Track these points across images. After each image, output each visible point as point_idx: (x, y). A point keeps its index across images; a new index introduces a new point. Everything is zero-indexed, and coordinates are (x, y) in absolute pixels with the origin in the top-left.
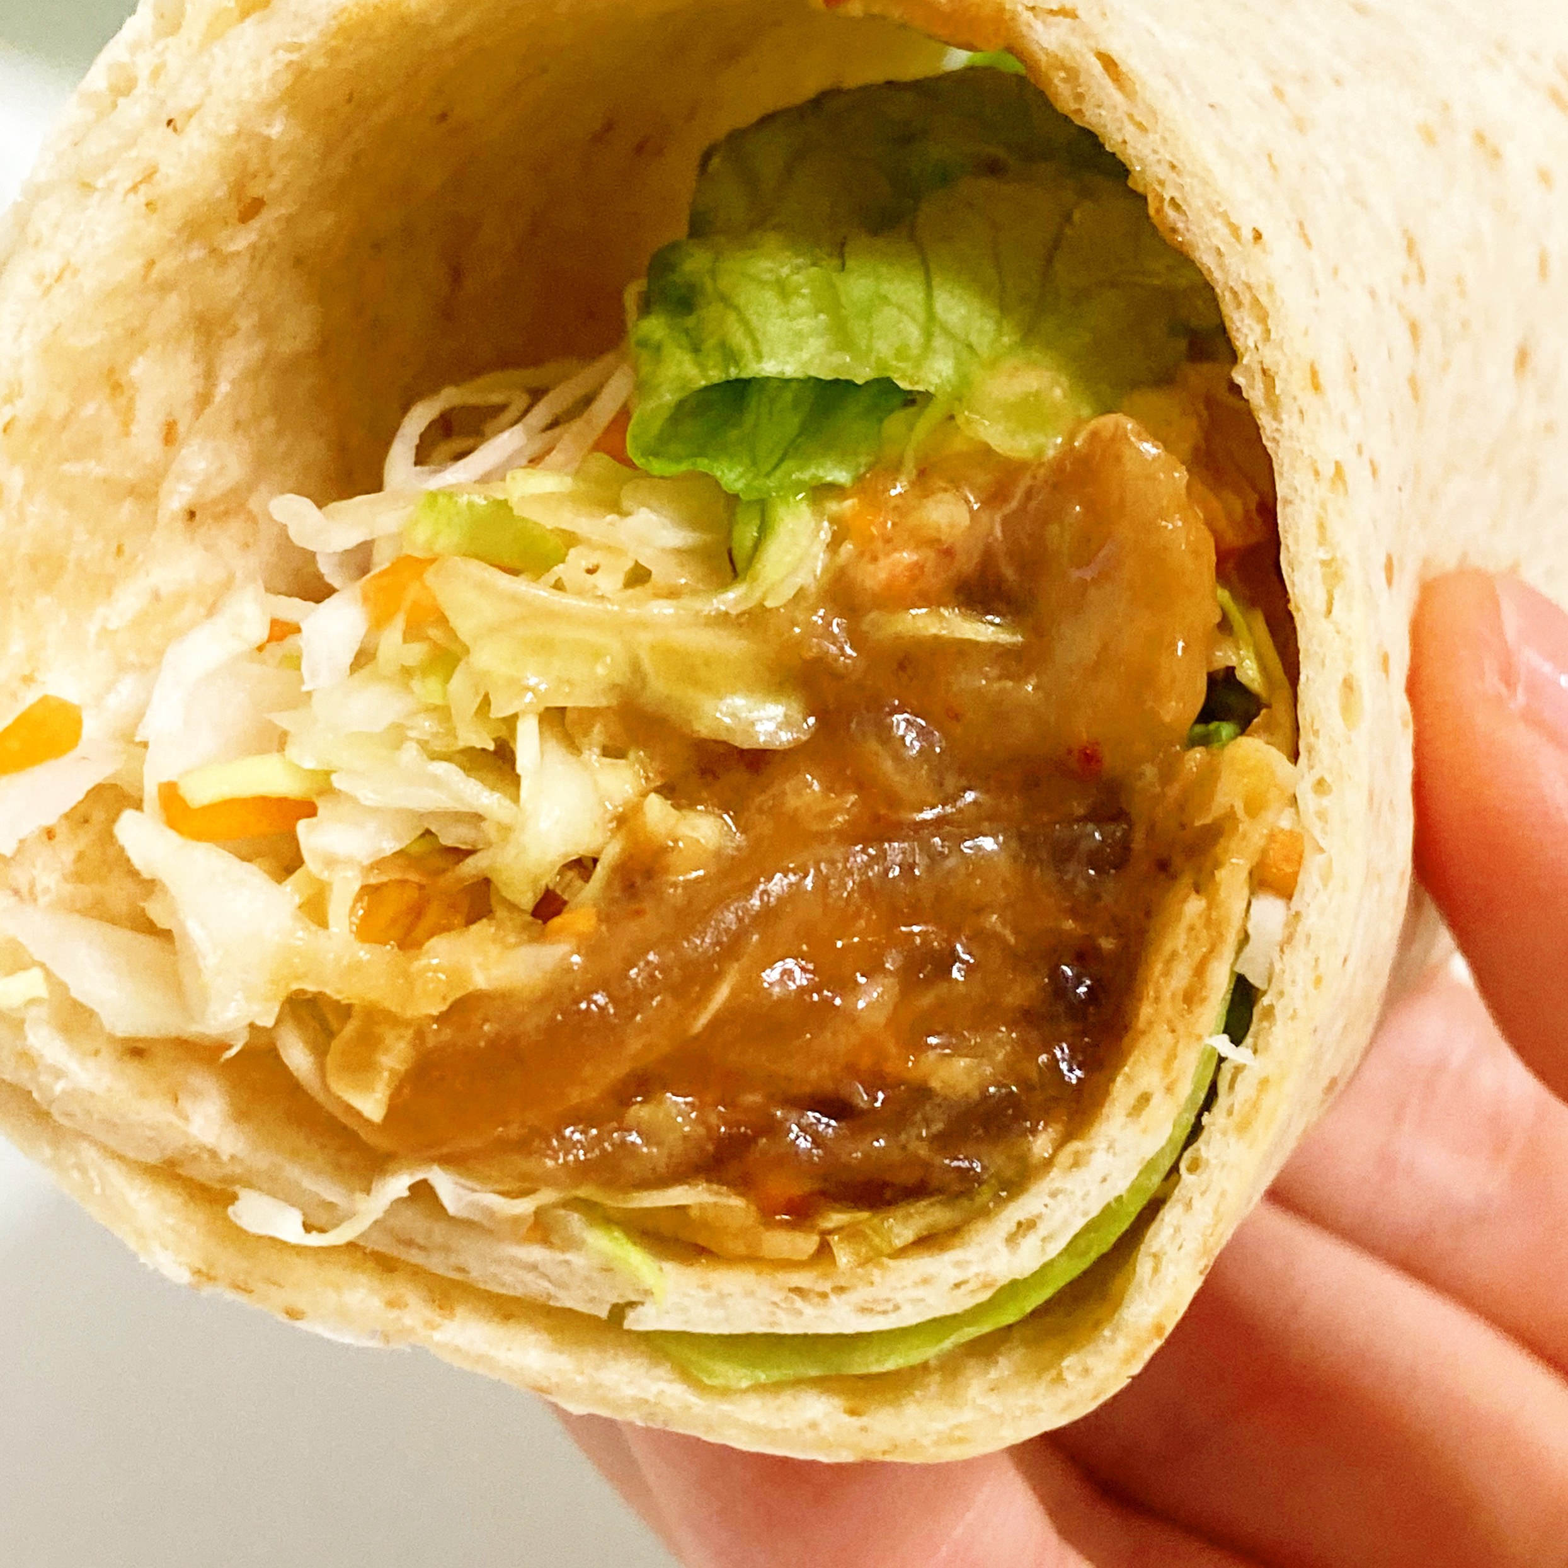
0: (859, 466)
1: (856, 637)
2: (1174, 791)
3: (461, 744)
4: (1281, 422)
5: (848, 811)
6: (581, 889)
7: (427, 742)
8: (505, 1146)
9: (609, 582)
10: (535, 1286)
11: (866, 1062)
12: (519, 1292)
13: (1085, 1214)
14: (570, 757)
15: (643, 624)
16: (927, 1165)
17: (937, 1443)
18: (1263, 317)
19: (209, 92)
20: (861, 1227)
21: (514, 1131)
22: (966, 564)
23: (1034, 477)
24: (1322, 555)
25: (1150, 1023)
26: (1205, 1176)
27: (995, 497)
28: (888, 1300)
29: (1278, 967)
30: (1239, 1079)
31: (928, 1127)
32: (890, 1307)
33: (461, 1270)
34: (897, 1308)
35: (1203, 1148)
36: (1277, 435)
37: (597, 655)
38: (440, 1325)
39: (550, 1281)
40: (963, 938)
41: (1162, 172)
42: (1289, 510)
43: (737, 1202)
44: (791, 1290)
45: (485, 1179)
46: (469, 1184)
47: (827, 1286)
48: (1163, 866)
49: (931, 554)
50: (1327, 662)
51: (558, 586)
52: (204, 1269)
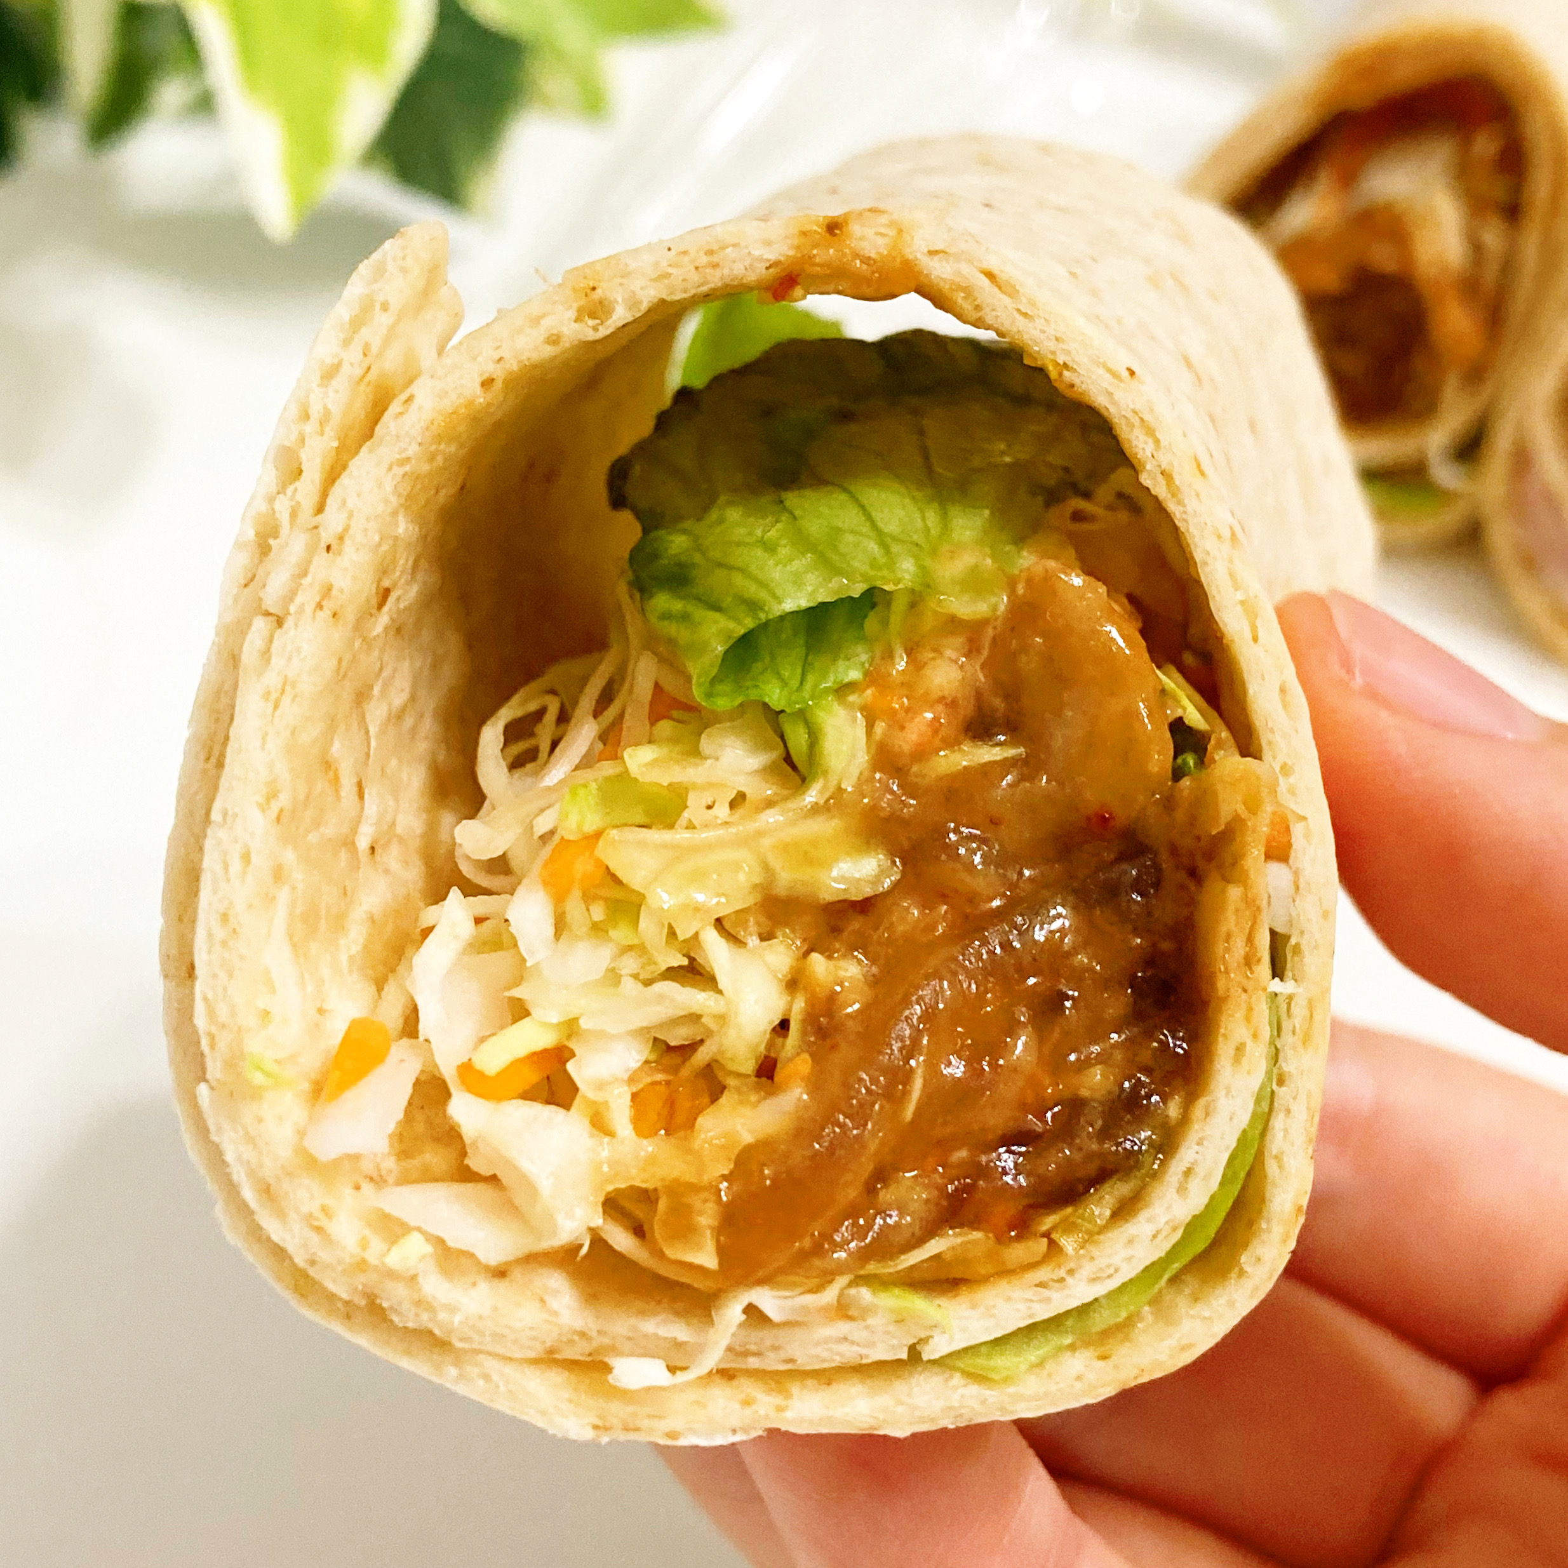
0: (863, 664)
1: (910, 789)
2: (1180, 815)
3: (664, 967)
4: (1184, 506)
5: (944, 918)
6: (783, 1045)
7: (638, 974)
8: (804, 1256)
9: (722, 811)
10: (849, 1353)
11: (1030, 1098)
12: (837, 1361)
13: (1227, 1148)
14: (741, 950)
15: (760, 834)
16: (1101, 1155)
17: (1171, 1356)
18: (1150, 432)
19: (351, 515)
20: (1072, 1219)
21: (807, 1243)
22: (967, 709)
23: (995, 628)
24: (1239, 596)
25: (1228, 990)
26: (1293, 1085)
27: (972, 649)
28: (1109, 1266)
29: (1294, 914)
30: (1292, 1005)
31: (1092, 1126)
32: (1112, 1271)
33: (791, 1361)
34: (1117, 1271)
35: (1284, 1065)
36: (1184, 516)
37: (737, 867)
38: (787, 1406)
39: (858, 1345)
40: (1063, 980)
41: (1052, 345)
42: (1207, 569)
43: (977, 1235)
44: (1037, 1286)
45: (791, 1286)
46: (787, 1294)
47: (1062, 1273)
48: (1195, 874)
49: (940, 708)
50: (1265, 676)
51: (690, 826)
52: (600, 1423)
